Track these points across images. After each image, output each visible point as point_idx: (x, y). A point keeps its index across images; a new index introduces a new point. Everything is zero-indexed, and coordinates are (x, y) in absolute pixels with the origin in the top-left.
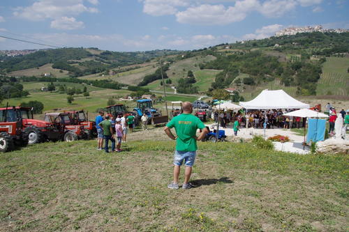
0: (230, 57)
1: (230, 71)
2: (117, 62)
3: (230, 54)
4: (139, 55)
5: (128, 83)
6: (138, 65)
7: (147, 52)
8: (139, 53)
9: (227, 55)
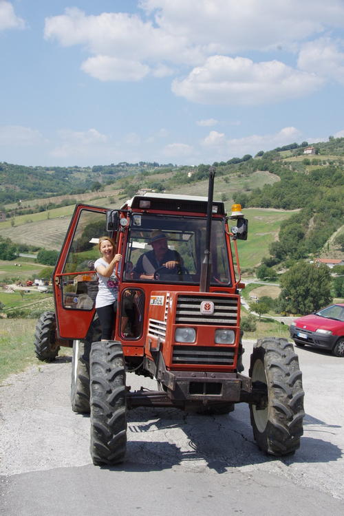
0: (316, 176)
1: (321, 210)
2: (18, 190)
3: (318, 167)
4: (76, 175)
5: (38, 244)
6: (70, 197)
7: (97, 169)
8: (77, 169)
9: (309, 169)
